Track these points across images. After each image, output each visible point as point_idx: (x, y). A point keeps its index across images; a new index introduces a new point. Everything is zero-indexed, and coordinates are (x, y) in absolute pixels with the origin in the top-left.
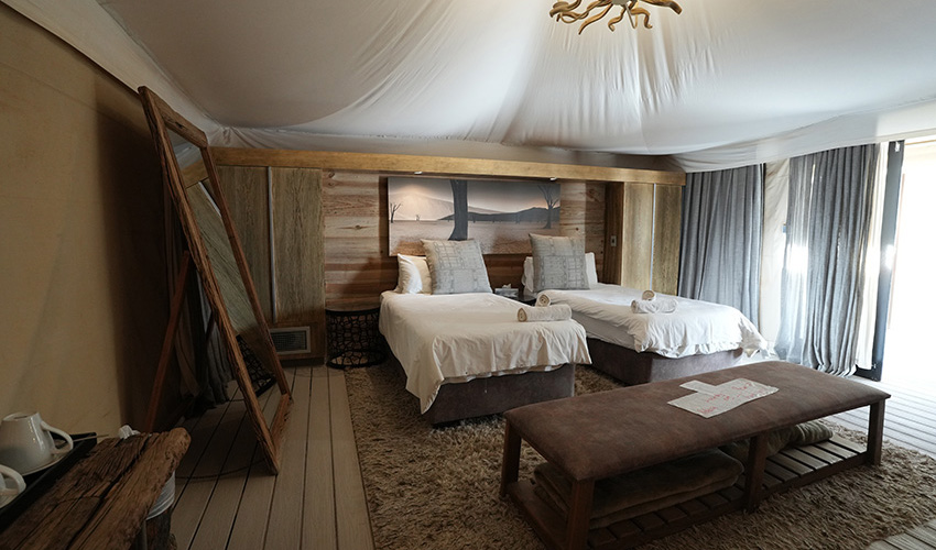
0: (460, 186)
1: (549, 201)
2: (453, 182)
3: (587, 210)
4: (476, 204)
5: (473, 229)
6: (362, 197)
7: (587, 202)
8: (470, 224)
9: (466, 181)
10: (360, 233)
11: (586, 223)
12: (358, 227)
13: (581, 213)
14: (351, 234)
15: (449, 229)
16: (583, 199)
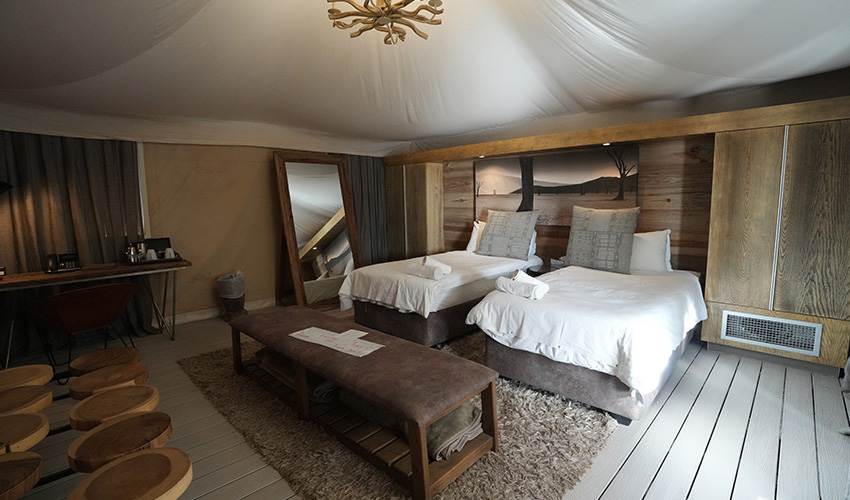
0: (527, 163)
1: (621, 168)
2: (521, 159)
3: (686, 174)
4: (541, 178)
5: (538, 201)
6: (463, 178)
7: (686, 165)
8: (535, 196)
9: (532, 158)
10: (463, 205)
11: (684, 193)
12: (462, 200)
13: (676, 180)
14: (458, 205)
15: (517, 202)
16: (681, 160)
